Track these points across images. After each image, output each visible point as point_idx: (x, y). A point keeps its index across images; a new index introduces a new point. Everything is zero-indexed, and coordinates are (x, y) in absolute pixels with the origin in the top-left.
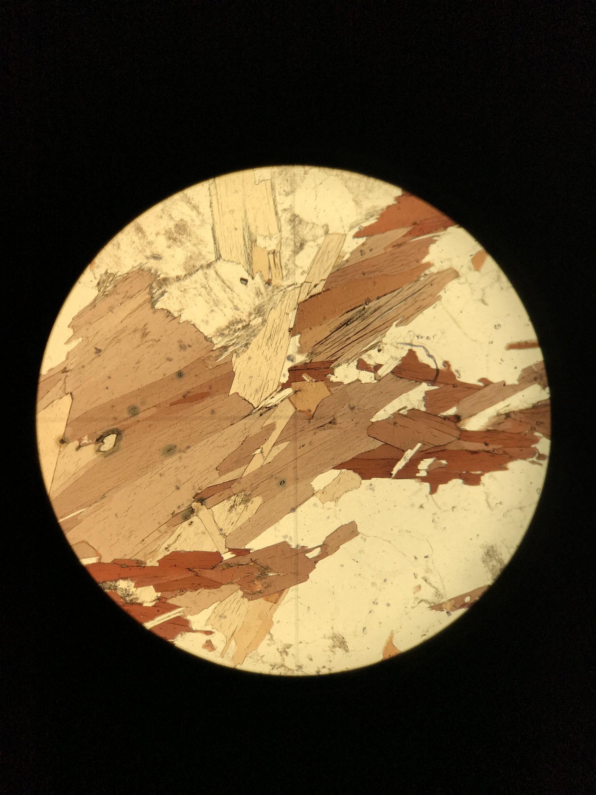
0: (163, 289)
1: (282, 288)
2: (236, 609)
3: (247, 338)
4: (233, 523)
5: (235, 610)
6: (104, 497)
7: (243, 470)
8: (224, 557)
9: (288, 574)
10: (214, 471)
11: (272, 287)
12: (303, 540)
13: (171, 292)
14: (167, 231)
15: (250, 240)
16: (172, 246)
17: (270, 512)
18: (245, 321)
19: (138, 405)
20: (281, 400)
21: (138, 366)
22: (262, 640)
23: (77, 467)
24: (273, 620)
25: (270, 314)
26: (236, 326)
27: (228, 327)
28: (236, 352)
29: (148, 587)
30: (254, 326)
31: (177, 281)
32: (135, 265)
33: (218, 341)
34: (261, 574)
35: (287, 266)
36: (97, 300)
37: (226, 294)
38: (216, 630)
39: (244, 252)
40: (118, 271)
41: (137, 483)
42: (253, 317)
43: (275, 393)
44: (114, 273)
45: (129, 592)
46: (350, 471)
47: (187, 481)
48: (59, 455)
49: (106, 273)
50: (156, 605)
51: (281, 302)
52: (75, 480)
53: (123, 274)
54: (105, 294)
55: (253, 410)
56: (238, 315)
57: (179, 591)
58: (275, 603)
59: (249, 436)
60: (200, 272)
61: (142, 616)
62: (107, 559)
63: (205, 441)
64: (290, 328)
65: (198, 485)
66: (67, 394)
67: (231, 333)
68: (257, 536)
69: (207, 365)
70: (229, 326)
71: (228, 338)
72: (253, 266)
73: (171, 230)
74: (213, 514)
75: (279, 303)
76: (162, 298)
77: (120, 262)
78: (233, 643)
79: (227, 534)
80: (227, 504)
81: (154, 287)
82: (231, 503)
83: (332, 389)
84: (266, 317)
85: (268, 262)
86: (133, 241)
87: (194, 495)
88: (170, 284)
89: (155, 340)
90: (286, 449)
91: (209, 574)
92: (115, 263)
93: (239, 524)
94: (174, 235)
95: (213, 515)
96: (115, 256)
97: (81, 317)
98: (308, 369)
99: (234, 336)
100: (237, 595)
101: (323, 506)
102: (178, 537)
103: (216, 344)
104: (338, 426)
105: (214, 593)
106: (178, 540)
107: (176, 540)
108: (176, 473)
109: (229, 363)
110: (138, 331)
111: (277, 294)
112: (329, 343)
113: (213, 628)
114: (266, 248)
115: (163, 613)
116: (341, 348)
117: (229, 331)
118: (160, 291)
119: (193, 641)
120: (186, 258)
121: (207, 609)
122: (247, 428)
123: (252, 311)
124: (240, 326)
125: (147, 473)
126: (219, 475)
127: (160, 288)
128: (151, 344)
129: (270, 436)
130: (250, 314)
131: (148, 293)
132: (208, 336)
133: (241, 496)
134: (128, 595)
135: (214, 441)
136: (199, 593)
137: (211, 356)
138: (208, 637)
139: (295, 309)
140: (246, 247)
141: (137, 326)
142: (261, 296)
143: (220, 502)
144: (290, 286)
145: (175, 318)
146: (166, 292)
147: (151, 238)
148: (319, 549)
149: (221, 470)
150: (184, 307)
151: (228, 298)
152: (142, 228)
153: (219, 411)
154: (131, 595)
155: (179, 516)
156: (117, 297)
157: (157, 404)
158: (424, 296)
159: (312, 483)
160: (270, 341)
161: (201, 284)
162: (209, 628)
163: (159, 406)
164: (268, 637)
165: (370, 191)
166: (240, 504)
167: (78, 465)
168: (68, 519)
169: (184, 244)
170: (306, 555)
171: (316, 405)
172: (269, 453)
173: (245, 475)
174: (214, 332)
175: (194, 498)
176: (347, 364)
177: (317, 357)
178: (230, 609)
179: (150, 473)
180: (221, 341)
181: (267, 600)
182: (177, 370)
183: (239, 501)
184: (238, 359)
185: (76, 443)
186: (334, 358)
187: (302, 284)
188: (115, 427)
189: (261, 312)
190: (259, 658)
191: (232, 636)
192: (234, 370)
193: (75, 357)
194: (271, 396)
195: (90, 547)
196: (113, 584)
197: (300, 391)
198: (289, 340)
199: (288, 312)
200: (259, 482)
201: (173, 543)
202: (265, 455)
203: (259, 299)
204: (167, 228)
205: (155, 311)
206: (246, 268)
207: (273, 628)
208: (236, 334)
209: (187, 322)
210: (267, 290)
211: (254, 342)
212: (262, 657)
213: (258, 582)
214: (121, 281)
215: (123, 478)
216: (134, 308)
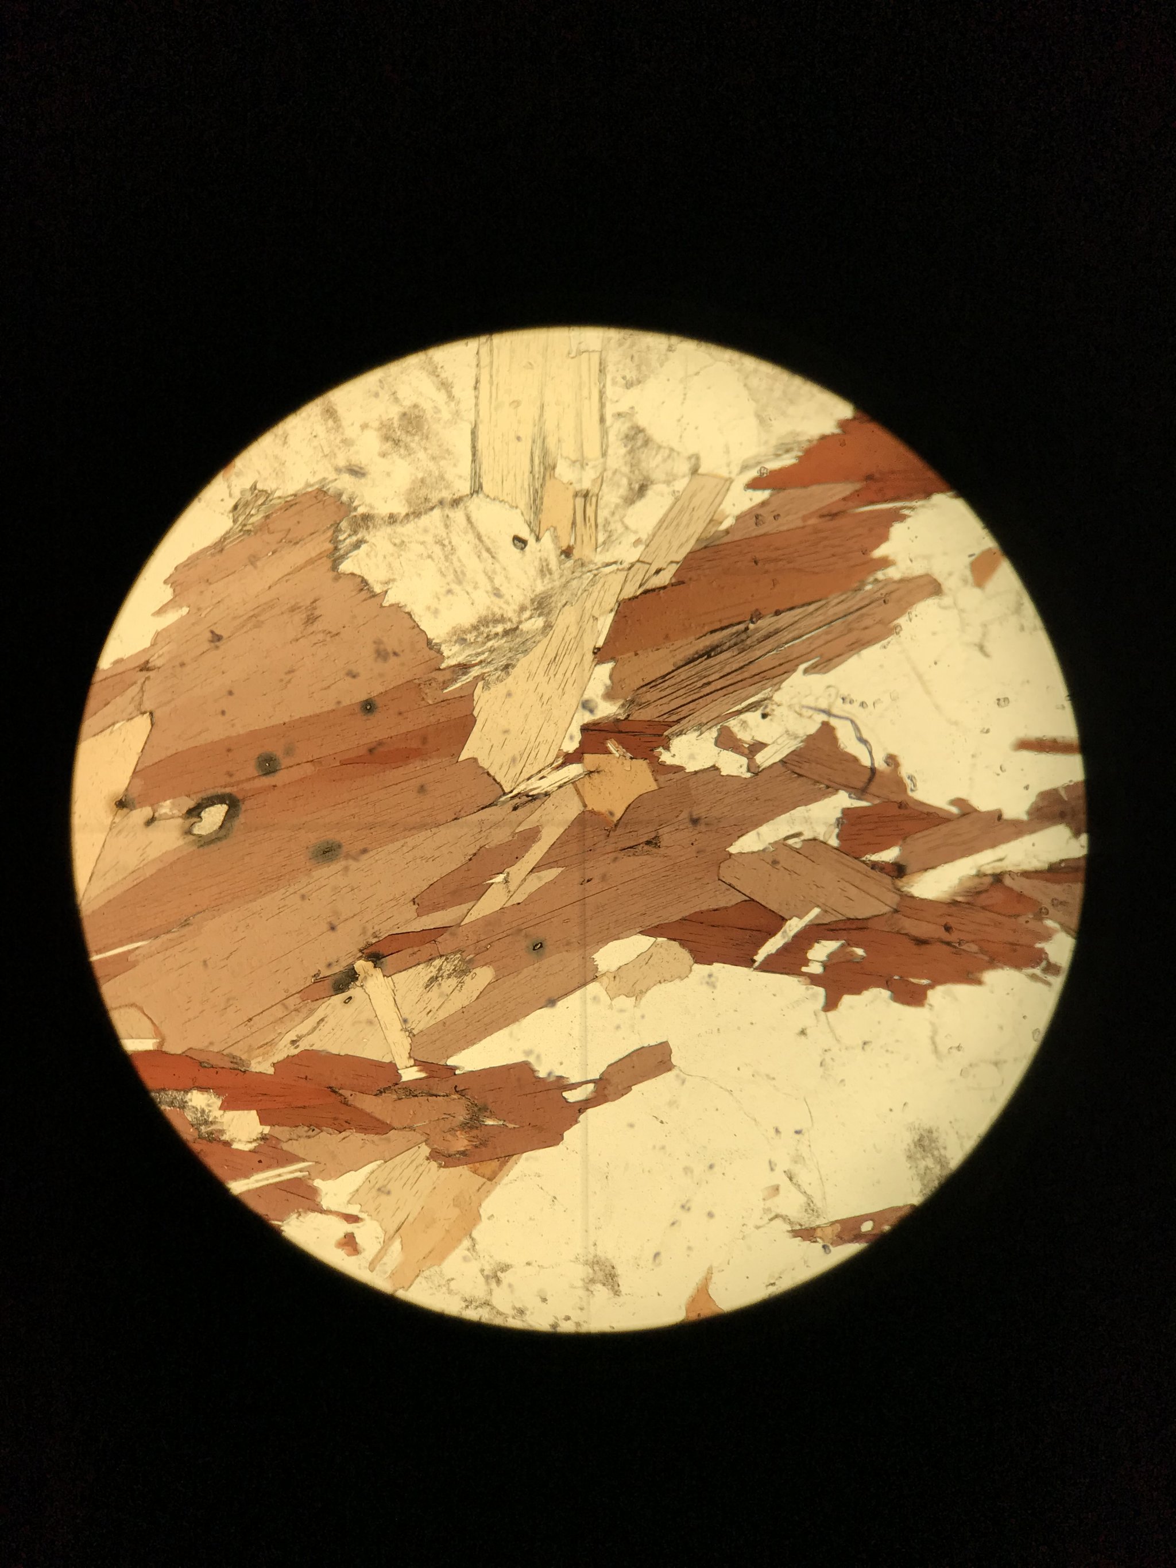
0: (359, 536)
1: (592, 567)
2: (412, 1180)
3: (510, 655)
4: (430, 1011)
5: (410, 1182)
6: (186, 923)
7: (465, 912)
8: (403, 1075)
9: (523, 1127)
10: (409, 904)
11: (572, 561)
12: (561, 1064)
13: (374, 544)
14: (384, 423)
15: (544, 464)
16: (389, 454)
17: (505, 1001)
18: (510, 620)
19: (279, 753)
20: (558, 784)
21: (291, 679)
22: (454, 1248)
23: (142, 858)
24: (481, 1211)
25: (561, 613)
26: (491, 628)
27: (475, 628)
28: (483, 679)
29: (246, 1112)
30: (527, 632)
31: (390, 523)
32: (312, 481)
33: (453, 652)
34: (471, 1118)
35: (607, 525)
36: (229, 537)
37: (481, 561)
38: (368, 1215)
39: (529, 485)
40: (278, 489)
41: (255, 906)
42: (527, 614)
43: (549, 769)
44: (269, 492)
45: (208, 1116)
46: (673, 942)
47: (353, 917)
48: (110, 829)
49: (254, 487)
50: (257, 1150)
51: (585, 594)
52: (135, 883)
53: (286, 495)
54: (245, 529)
55: (500, 797)
56: (498, 607)
57: (306, 1128)
58: (490, 1179)
59: (487, 847)
60: (437, 512)
61: (226, 1167)
62: (175, 1047)
63: (398, 844)
64: (597, 647)
65: (373, 928)
66: (143, 713)
67: (479, 639)
68: (474, 1044)
69: (425, 697)
70: (478, 626)
71: (472, 648)
72: (543, 517)
73: (392, 423)
74: (393, 988)
75: (582, 594)
76: (355, 553)
77: (283, 470)
78: (396, 1245)
79: (415, 1032)
80: (423, 973)
81: (343, 529)
82: (431, 972)
83: (662, 778)
84: (552, 618)
85: (572, 512)
86: (314, 434)
87: (362, 945)
88: (375, 527)
89: (330, 633)
90: (553, 882)
91: (368, 1104)
92: (274, 471)
93: (442, 1015)
94: (396, 433)
95: (393, 991)
96: (276, 457)
97: (191, 568)
98: (620, 732)
99: (485, 647)
100: (417, 1154)
101: (611, 1004)
102: (318, 1023)
103: (448, 657)
104: (662, 851)
105: (373, 1142)
106: (318, 1029)
107: (314, 1029)
108: (334, 898)
109: (467, 698)
110: (300, 610)
111: (580, 577)
112: (669, 687)
113: (361, 1211)
114: (571, 484)
115: (269, 1167)
116: (689, 699)
117: (477, 637)
118: (354, 538)
119: (319, 1230)
120: (414, 482)
121: (356, 1171)
122: (484, 829)
123: (528, 603)
124: (499, 629)
125: (277, 889)
126: (416, 914)
127: (355, 532)
128: (321, 639)
129: (527, 851)
130: (523, 609)
131: (329, 539)
132: (434, 639)
133: (455, 960)
134: (206, 1122)
135: (417, 846)
136: (344, 1138)
137: (434, 679)
138: (350, 1228)
139: (612, 610)
140: (534, 477)
141: (298, 601)
142: (548, 576)
143: (411, 967)
144: (608, 565)
145: (374, 595)
146: (365, 542)
147: (351, 431)
148: (591, 1087)
149: (423, 903)
150: (396, 577)
151: (484, 572)
152: (336, 412)
153: (435, 790)
154: (212, 1123)
155: (328, 983)
156: (267, 537)
157: (315, 758)
158: (867, 622)
159: (596, 956)
160: (553, 667)
161: (435, 536)
162: (354, 1210)
163: (320, 762)
164: (466, 1243)
165: (792, 402)
166: (449, 976)
167: (145, 855)
168: (110, 957)
169: (414, 452)
170: (565, 1094)
171: (626, 805)
172: (520, 886)
173: (466, 921)
174: (447, 633)
175: (361, 951)
176: (698, 733)
177: (640, 711)
178: (401, 1178)
179: (283, 891)
180: (460, 653)
181: (475, 1172)
182: (364, 697)
183: (449, 970)
184: (486, 693)
185: (146, 812)
186: (674, 718)
187: (632, 565)
188: (228, 790)
189: (543, 608)
190: (443, 1282)
191: (397, 1231)
192: (475, 713)
193: (169, 643)
194: (540, 775)
195: (146, 1018)
196: (179, 1096)
197: (598, 772)
198: (591, 669)
199: (597, 616)
200: (494, 938)
201: (308, 1034)
202: (512, 888)
203: (543, 582)
204: (385, 418)
205: (339, 577)
206: (527, 518)
207: (478, 1227)
208: (490, 644)
209: (397, 607)
210: (562, 566)
211: (523, 664)
212: (448, 1280)
213: (463, 1133)
214: (281, 509)
215: (229, 892)
216: (298, 564)
